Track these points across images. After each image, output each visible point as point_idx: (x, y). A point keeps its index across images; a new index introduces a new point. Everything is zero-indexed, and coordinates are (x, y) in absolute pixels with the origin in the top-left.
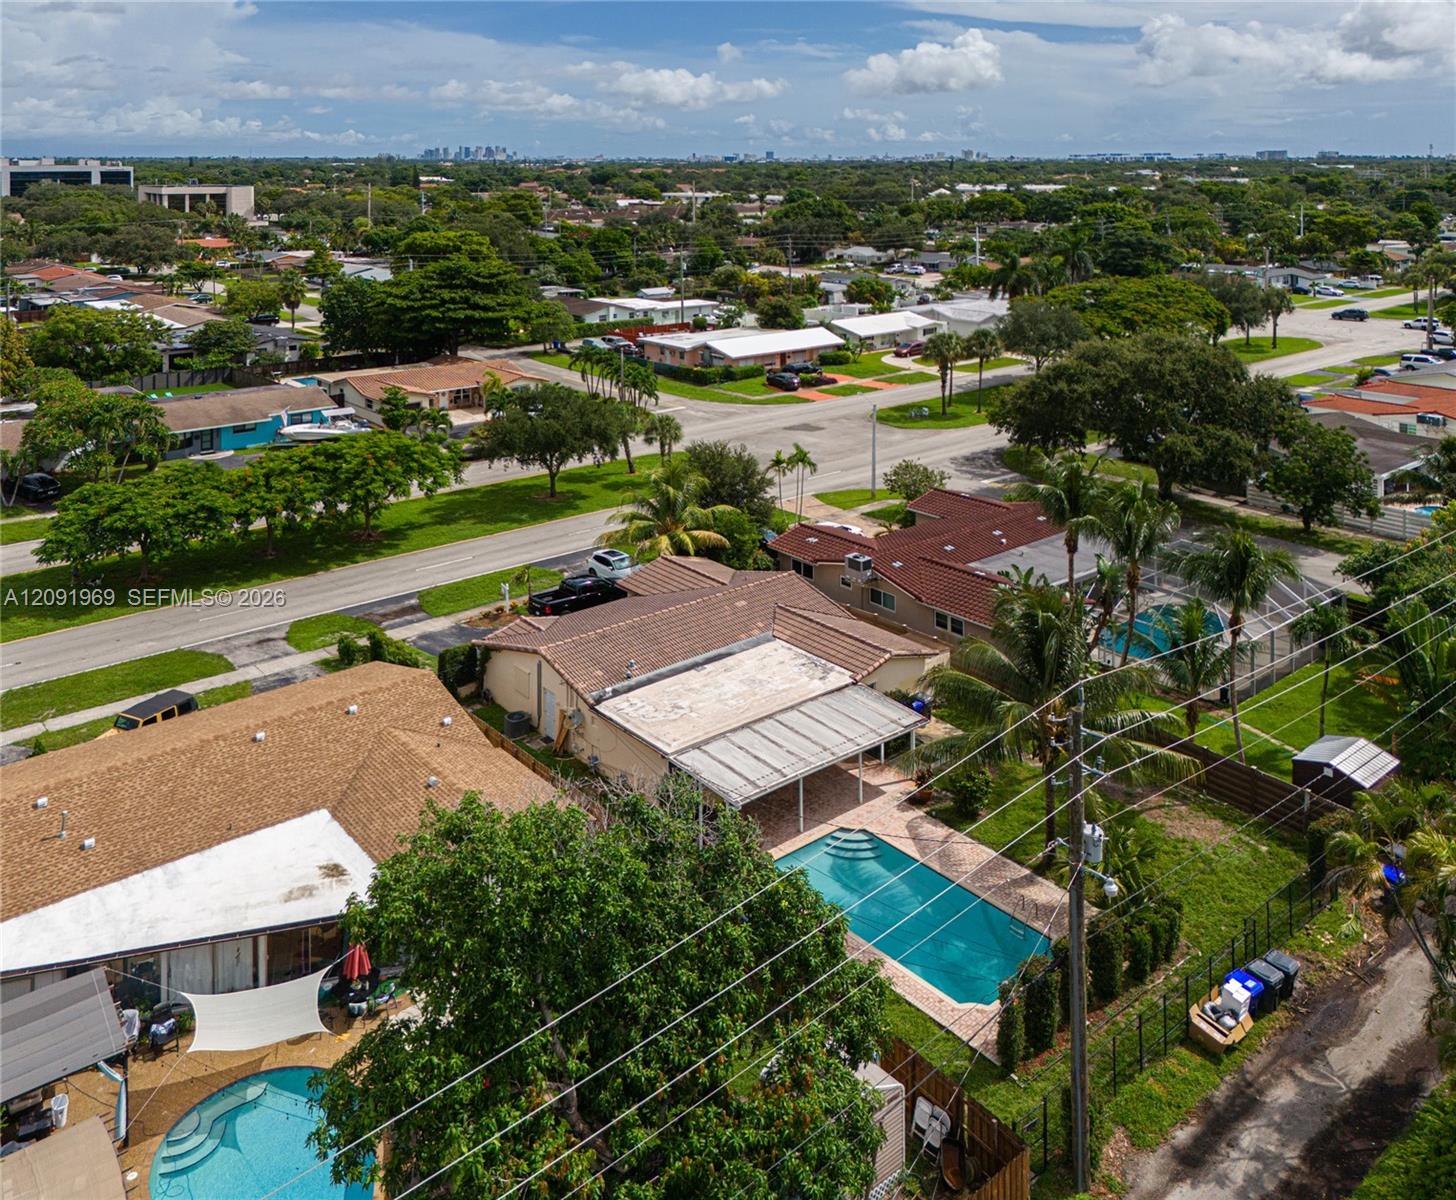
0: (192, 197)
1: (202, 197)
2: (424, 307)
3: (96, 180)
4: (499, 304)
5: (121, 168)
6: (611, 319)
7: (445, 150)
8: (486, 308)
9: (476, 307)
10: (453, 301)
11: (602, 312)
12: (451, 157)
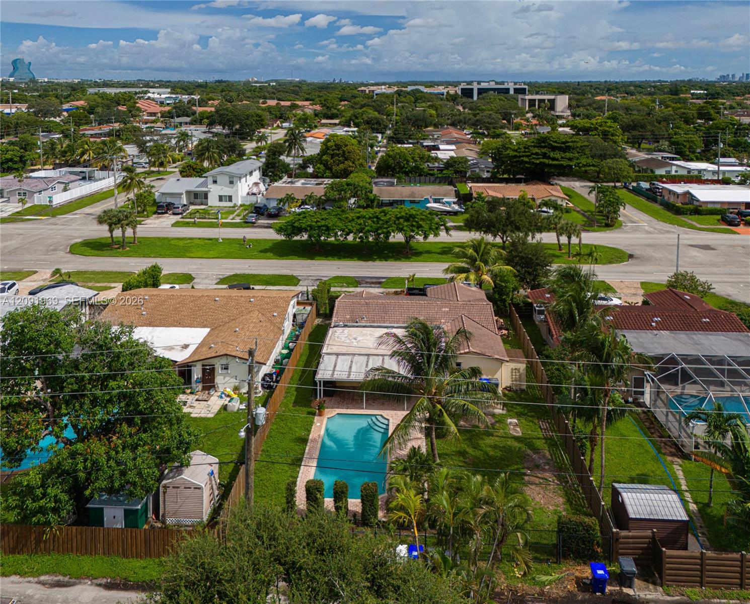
0: (539, 100)
1: (543, 100)
2: (523, 156)
3: (512, 92)
4: (562, 158)
5: (523, 86)
6: (673, 173)
7: (733, 76)
8: (554, 159)
9: (549, 158)
10: (537, 154)
11: (668, 169)
12: (737, 79)
